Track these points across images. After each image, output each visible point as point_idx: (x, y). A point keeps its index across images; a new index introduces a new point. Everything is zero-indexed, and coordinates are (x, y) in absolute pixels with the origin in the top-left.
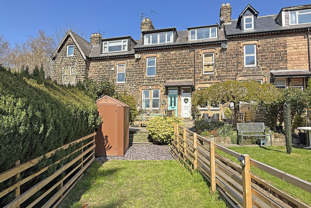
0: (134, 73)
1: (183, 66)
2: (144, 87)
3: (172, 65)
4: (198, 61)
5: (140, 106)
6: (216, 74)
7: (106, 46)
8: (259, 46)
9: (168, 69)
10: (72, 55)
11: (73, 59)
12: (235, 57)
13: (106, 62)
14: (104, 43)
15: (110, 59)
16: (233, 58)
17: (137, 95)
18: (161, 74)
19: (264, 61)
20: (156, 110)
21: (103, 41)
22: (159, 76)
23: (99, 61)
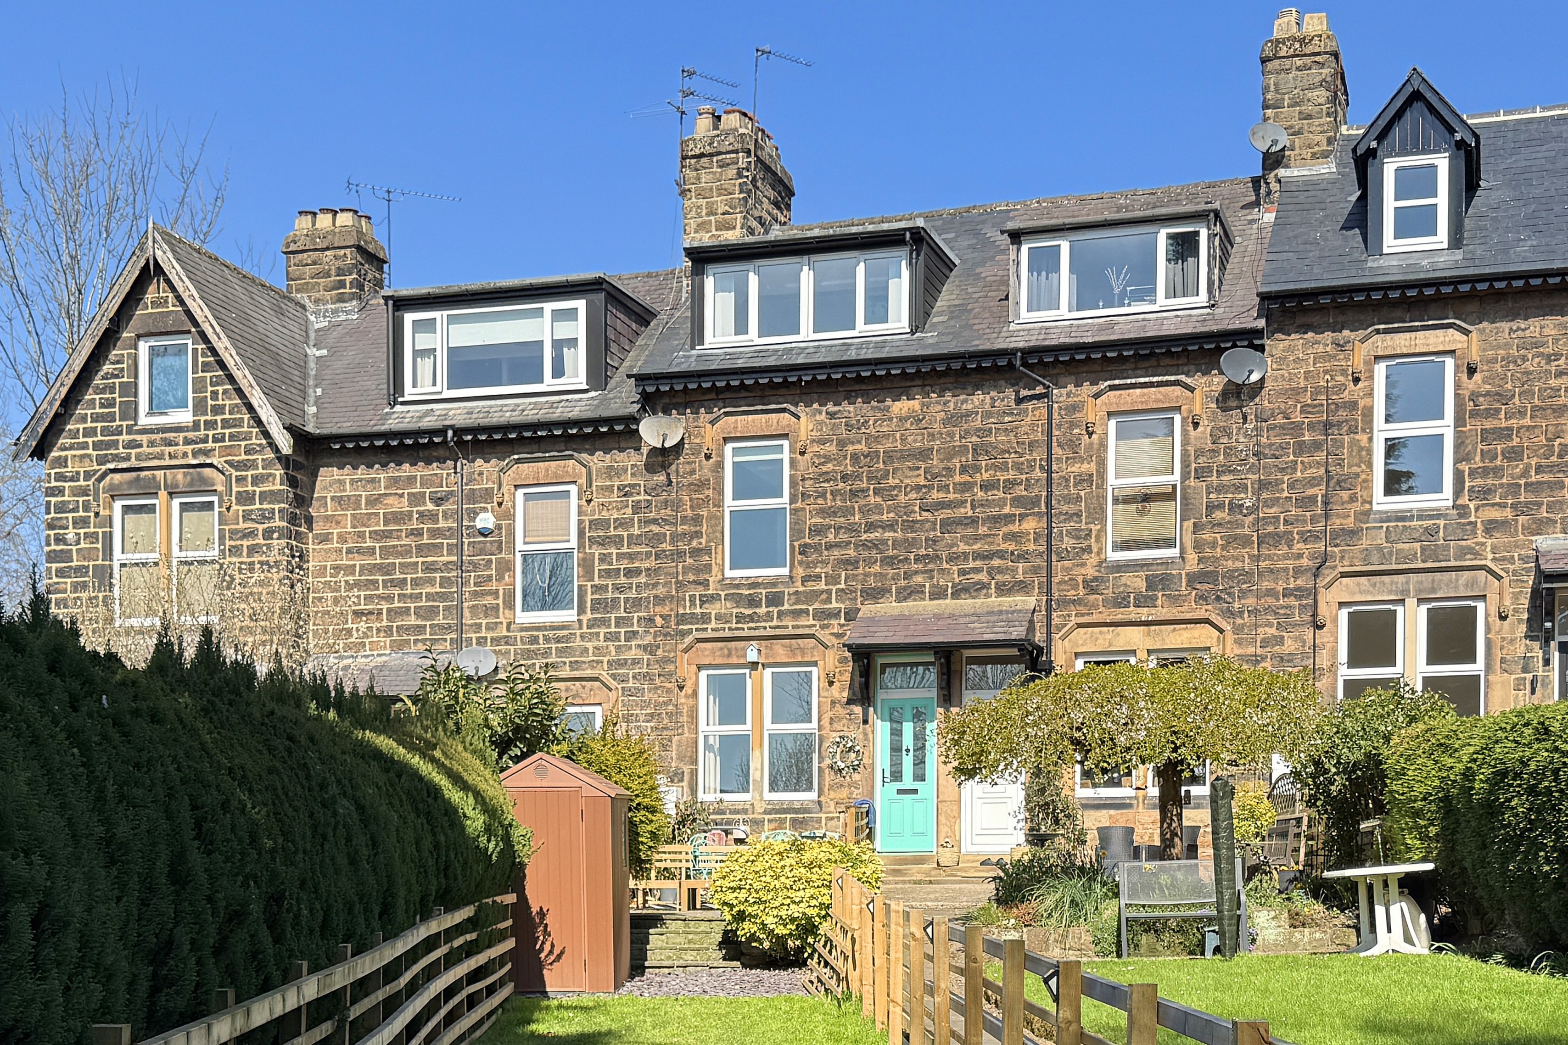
0: (638, 549)
1: (973, 507)
2: (708, 652)
3: (902, 498)
4: (1076, 468)
5: (685, 784)
6: (1192, 564)
7: (424, 341)
8: (1471, 371)
9: (871, 527)
10: (184, 417)
11: (189, 448)
12: (1316, 446)
13: (434, 468)
14: (409, 318)
15: (461, 443)
16: (1301, 448)
17: (666, 704)
18: (825, 563)
19: (1497, 472)
20: (797, 811)
21: (401, 304)
22: (809, 571)
23: (384, 458)
